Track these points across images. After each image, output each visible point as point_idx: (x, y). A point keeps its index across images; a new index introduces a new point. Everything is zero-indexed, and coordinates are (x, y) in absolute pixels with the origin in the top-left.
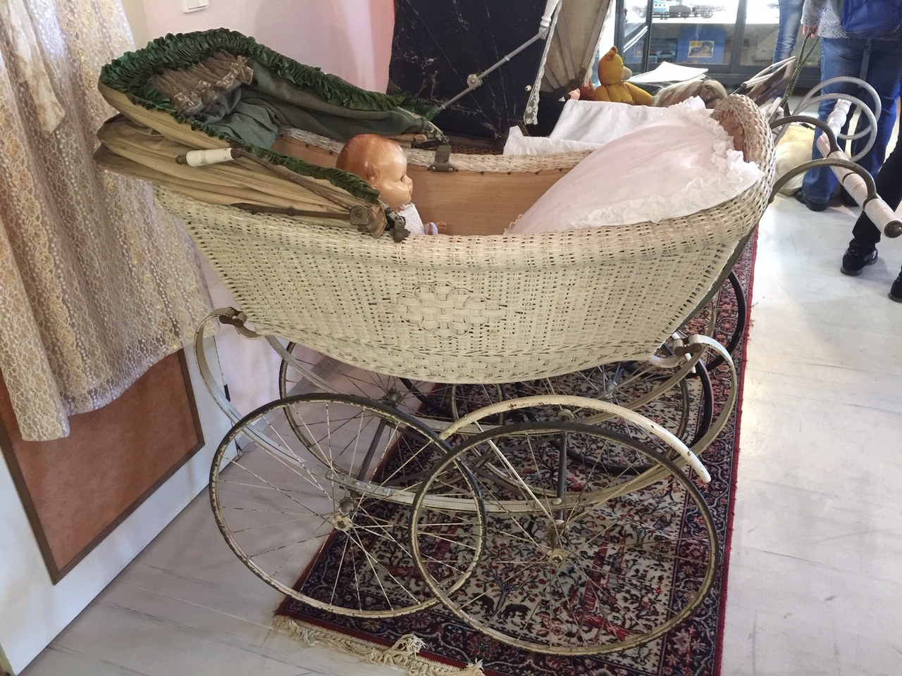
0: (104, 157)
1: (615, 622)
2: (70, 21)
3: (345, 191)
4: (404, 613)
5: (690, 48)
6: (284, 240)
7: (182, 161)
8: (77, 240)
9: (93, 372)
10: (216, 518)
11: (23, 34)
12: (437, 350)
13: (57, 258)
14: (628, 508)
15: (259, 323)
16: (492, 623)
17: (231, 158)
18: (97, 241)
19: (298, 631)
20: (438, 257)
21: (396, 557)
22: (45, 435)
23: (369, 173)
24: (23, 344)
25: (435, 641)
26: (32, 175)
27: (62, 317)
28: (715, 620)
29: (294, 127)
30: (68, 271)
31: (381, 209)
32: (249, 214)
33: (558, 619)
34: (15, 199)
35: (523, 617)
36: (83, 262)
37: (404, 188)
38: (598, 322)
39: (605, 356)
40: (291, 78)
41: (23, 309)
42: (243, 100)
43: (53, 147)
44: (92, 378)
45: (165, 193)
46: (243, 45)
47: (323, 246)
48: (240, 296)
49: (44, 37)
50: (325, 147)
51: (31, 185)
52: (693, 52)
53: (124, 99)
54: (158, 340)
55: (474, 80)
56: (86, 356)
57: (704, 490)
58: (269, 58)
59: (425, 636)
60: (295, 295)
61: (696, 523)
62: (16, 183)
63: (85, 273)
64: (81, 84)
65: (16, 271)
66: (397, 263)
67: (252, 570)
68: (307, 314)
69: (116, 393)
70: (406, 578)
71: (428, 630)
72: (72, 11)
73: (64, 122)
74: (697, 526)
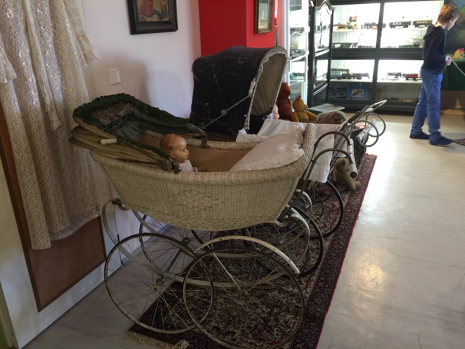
0: (73, 141)
1: (272, 339)
2: (66, 90)
3: (157, 155)
4: (182, 332)
5: (352, 93)
6: (135, 172)
7: (99, 143)
8: (61, 171)
9: (62, 223)
10: (106, 286)
11: (48, 96)
12: (194, 216)
13: (53, 177)
14: (287, 294)
15: (126, 204)
16: (219, 338)
17: (116, 142)
18: (69, 171)
19: (137, 337)
20: (191, 180)
21: (183, 310)
22: (41, 247)
23: (171, 148)
24: (36, 210)
25: (194, 344)
26: (46, 146)
27: (52, 200)
28: (314, 340)
29: (148, 129)
30: (56, 183)
31: (170, 162)
32: (123, 162)
33: (248, 337)
34: (39, 155)
35: (233, 336)
36: (63, 180)
37: (185, 154)
38: (253, 206)
39: (257, 221)
40: (147, 112)
41: (38, 196)
42: (128, 119)
43: (55, 136)
44: (62, 226)
45: (94, 154)
46: (130, 99)
47: (149, 174)
48: (119, 193)
49: (55, 96)
50: (159, 137)
51: (45, 150)
52: (354, 94)
53: (80, 121)
54: (90, 212)
55: (224, 112)
56: (60, 216)
57: (321, 288)
58: (139, 104)
59: (190, 341)
60: (140, 193)
61: (315, 301)
62: (40, 149)
63: (63, 184)
64: (68, 112)
65: (37, 182)
66: (176, 182)
67: (120, 310)
68: (144, 201)
69: (70, 233)
70: (186, 319)
71: (192, 339)
72: (67, 86)
73: (60, 127)
74: (315, 302)
